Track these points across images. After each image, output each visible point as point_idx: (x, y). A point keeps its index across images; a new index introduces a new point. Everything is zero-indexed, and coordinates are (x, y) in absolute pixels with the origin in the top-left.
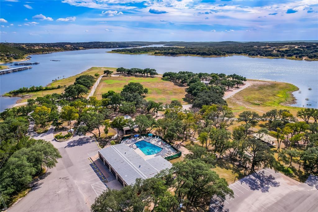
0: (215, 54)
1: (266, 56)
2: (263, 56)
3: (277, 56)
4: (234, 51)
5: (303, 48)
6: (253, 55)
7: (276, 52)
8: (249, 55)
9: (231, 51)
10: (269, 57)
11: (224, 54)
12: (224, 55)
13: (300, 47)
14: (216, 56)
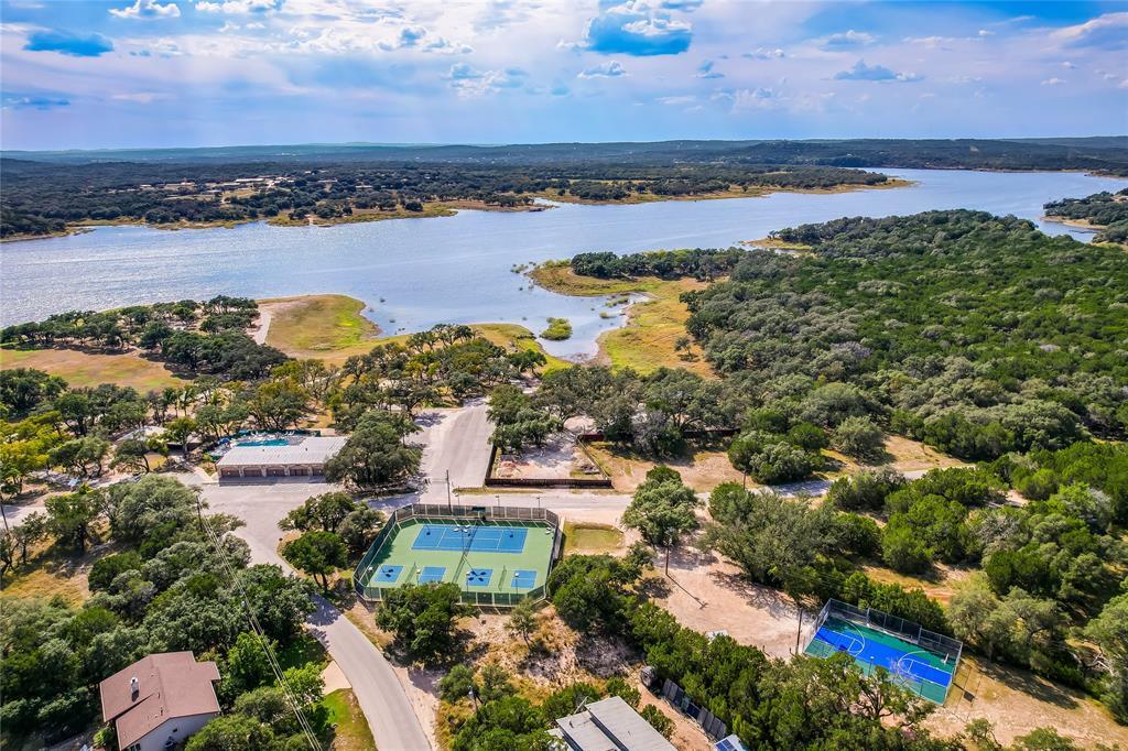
0: (26, 230)
1: (207, 219)
2: (200, 220)
3: (239, 217)
4: (84, 212)
5: (289, 186)
6: (164, 219)
7: (231, 206)
8: (151, 219)
9: (73, 211)
10: (219, 224)
11: (58, 224)
12: (60, 228)
13: (281, 183)
14: (29, 237)
